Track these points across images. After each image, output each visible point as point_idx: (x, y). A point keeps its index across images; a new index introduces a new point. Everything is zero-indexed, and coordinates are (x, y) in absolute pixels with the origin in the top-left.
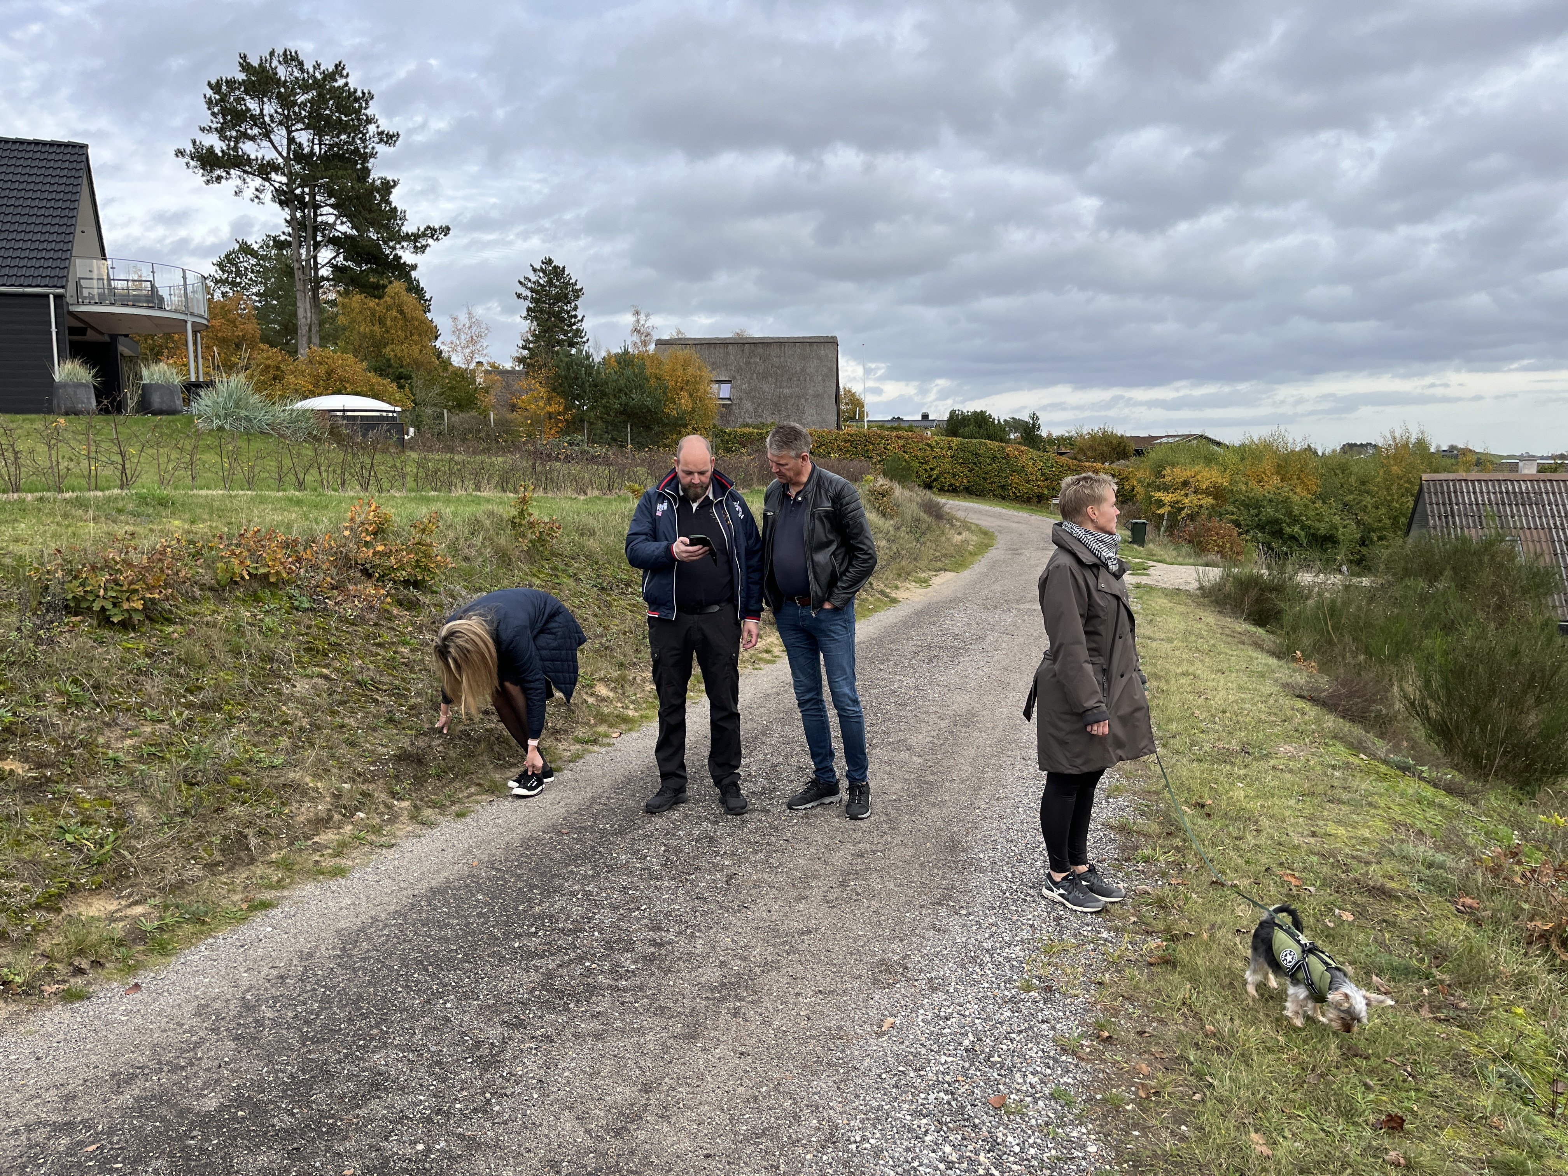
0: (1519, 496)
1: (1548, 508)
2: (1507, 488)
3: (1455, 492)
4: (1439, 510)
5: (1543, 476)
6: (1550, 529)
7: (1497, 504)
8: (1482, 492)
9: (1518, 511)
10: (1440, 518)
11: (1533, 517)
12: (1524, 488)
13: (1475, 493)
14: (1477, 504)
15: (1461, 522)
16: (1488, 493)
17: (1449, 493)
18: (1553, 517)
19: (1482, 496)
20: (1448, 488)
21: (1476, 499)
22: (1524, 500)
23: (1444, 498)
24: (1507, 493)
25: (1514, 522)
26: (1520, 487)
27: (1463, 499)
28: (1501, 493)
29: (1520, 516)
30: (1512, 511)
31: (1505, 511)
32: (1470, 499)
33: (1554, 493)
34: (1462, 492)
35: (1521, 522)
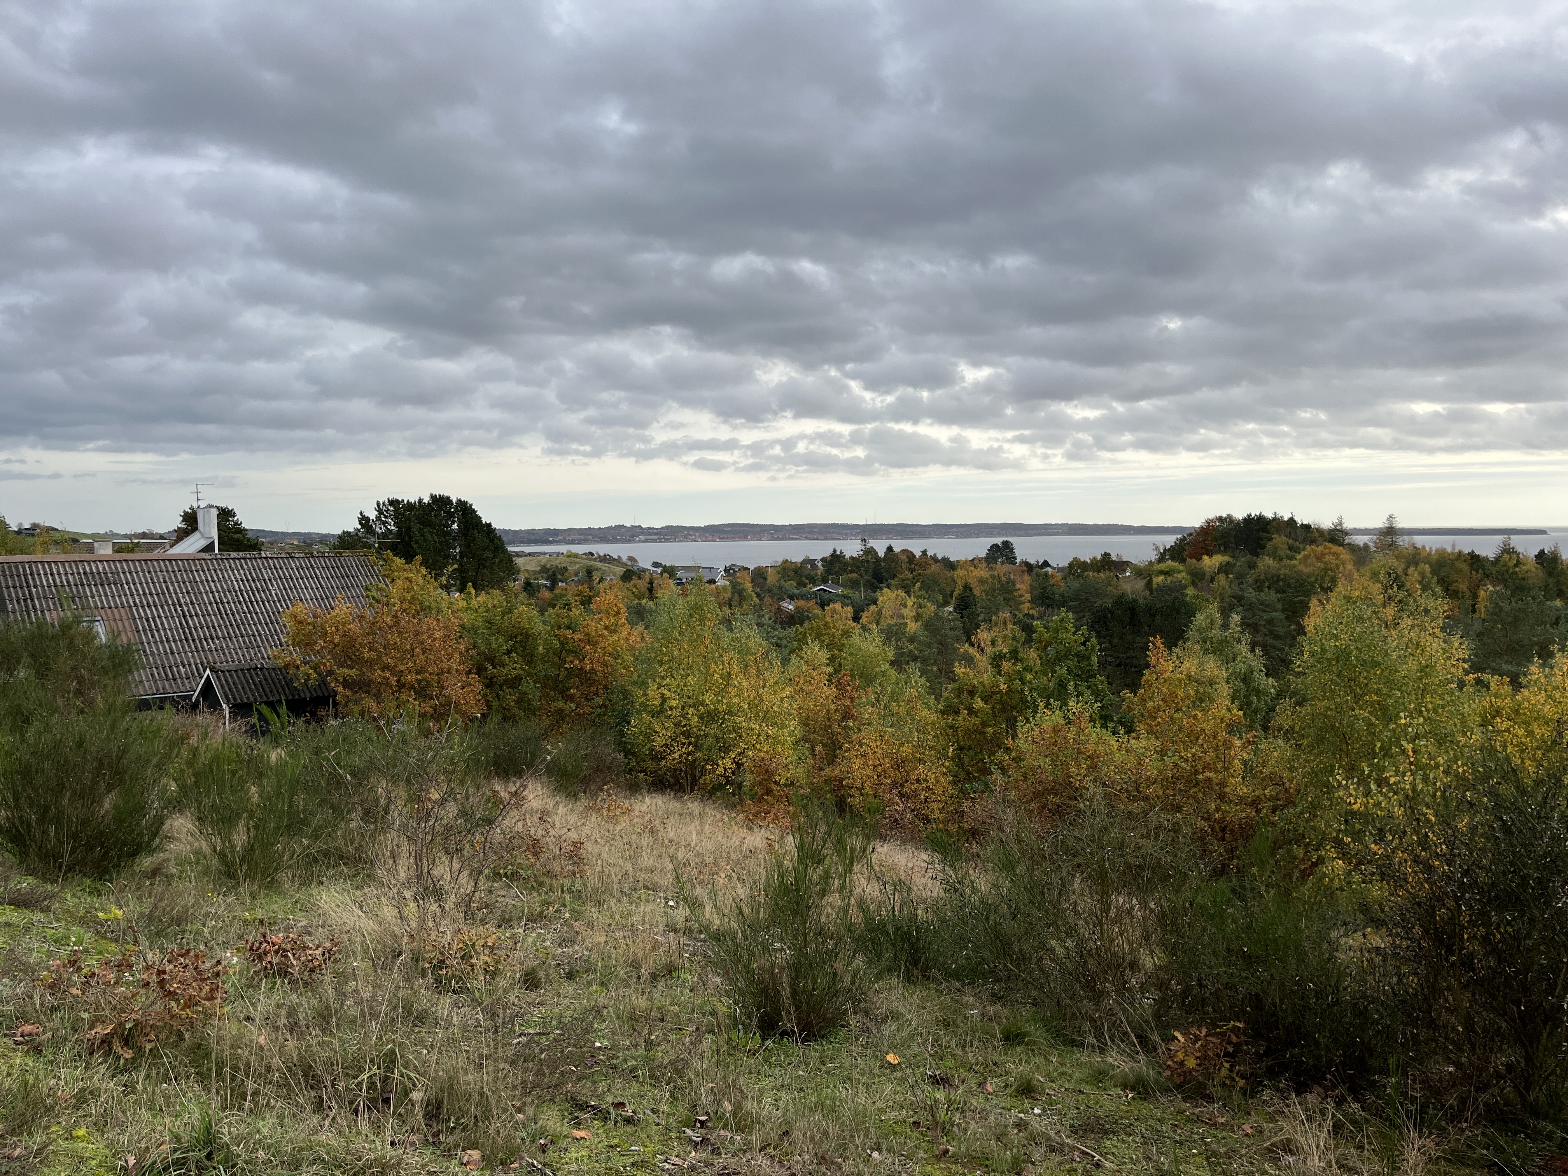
0: (97, 576)
1: (126, 587)
2: (84, 569)
3: (32, 574)
4: (16, 593)
5: (118, 556)
6: (130, 607)
7: (76, 585)
8: (59, 574)
9: (98, 591)
10: (19, 603)
11: (113, 597)
12: (101, 569)
13: (52, 574)
14: (56, 586)
15: (41, 605)
16: (66, 574)
17: (25, 575)
18: (132, 595)
19: (60, 578)
20: (24, 570)
21: (54, 580)
22: (102, 580)
23: (20, 580)
24: (85, 573)
25: (95, 602)
26: (97, 568)
27: (41, 581)
28: (79, 574)
29: (100, 596)
30: (91, 591)
31: (85, 592)
32: (47, 580)
33: (130, 573)
34: (39, 575)
35: (102, 602)
